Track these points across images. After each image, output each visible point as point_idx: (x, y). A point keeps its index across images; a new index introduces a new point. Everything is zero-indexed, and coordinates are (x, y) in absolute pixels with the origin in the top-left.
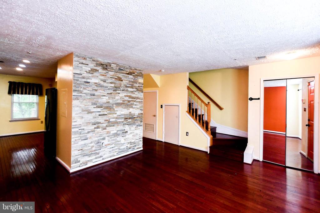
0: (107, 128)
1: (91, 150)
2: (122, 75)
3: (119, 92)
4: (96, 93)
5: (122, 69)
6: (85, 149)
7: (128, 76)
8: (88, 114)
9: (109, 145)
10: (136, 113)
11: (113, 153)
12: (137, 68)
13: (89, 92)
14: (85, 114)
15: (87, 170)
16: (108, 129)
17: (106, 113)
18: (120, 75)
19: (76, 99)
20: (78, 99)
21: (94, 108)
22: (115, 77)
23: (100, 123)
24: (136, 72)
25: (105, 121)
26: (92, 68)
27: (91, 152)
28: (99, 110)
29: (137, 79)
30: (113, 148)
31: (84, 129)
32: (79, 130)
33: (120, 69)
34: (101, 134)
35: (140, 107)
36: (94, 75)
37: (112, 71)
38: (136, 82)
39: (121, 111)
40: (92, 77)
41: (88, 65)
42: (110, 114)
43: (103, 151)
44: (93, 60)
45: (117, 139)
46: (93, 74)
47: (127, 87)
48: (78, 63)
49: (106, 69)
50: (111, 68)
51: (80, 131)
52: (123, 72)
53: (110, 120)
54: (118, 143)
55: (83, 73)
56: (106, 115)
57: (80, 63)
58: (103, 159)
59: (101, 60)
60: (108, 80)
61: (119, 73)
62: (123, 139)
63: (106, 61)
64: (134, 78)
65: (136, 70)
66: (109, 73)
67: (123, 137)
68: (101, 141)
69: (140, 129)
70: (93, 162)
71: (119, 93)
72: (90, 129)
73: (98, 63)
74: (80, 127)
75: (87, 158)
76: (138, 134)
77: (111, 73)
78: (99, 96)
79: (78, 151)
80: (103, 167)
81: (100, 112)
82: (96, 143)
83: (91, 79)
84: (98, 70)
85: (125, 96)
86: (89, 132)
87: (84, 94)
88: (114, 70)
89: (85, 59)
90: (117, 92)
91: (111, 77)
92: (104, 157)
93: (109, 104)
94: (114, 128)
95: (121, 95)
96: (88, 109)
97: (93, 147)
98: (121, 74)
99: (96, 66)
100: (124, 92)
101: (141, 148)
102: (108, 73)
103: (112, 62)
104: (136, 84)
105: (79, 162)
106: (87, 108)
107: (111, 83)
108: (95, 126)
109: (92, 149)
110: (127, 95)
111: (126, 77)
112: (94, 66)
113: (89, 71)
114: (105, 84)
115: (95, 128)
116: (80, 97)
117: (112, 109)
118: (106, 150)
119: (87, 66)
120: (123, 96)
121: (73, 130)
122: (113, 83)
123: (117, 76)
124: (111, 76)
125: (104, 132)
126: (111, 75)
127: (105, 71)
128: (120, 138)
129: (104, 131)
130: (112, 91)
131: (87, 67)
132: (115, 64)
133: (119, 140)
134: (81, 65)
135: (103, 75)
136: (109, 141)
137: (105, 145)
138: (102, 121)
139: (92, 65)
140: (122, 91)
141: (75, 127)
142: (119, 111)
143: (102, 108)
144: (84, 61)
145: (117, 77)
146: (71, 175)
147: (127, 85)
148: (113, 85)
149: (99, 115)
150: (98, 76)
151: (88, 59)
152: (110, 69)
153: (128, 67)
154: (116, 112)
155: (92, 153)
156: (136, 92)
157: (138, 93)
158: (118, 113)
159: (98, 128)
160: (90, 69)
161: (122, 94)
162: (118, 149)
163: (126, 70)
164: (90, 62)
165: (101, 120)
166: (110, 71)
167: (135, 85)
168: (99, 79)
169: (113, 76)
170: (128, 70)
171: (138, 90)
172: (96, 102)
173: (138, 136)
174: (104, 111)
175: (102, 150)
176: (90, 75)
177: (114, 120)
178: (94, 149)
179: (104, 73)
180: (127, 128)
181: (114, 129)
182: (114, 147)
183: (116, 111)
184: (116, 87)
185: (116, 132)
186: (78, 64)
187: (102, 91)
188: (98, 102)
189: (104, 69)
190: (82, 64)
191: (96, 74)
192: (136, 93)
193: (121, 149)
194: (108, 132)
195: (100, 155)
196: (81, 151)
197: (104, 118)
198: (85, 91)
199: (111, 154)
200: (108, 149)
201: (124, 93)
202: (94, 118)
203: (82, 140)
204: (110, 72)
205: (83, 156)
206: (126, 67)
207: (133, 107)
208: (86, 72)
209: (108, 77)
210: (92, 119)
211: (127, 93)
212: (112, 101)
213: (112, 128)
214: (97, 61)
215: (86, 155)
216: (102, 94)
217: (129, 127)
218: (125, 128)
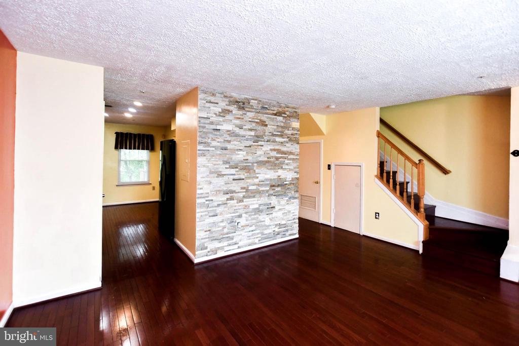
0: (244, 200)
1: (222, 232)
2: (266, 117)
3: (262, 143)
4: (229, 146)
5: (267, 108)
6: (214, 230)
7: (276, 118)
8: (218, 177)
9: (247, 226)
10: (288, 177)
11: (253, 240)
12: (290, 105)
13: (219, 144)
14: (214, 177)
15: (217, 262)
16: (246, 202)
17: (242, 177)
18: (264, 117)
19: (202, 156)
20: (205, 156)
21: (226, 168)
22: (256, 121)
23: (233, 192)
24: (287, 111)
25: (242, 188)
26: (223, 108)
27: (222, 234)
28: (233, 171)
29: (289, 122)
30: (252, 231)
31: (212, 200)
32: (206, 201)
33: (263, 108)
34: (235, 208)
35: (295, 168)
36: (226, 118)
37: (252, 112)
38: (287, 128)
39: (265, 174)
40: (224, 121)
41: (217, 103)
42: (249, 178)
43: (239, 235)
44: (225, 97)
45: (259, 217)
46: (224, 117)
47: (273, 135)
48: (205, 102)
49: (243, 108)
51: (207, 202)
52: (268, 111)
53: (248, 187)
54: (260, 223)
55: (212, 117)
56: (243, 179)
57: (207, 102)
58: (239, 248)
59: (236, 95)
60: (245, 125)
61: (261, 113)
62: (268, 219)
63: (243, 97)
64: (284, 121)
65: (287, 107)
67: (267, 214)
68: (235, 219)
69: (295, 204)
70: (225, 250)
71: (262, 146)
72: (220, 201)
73: (232, 99)
74: (208, 197)
75: (216, 244)
76: (292, 212)
77: (250, 115)
78: (233, 151)
79: (205, 231)
80: (239, 259)
81: (234, 175)
82: (229, 222)
83: (222, 125)
84: (232, 111)
85: (271, 150)
86: (219, 205)
87: (213, 147)
88: (254, 110)
89: (214, 95)
90: (260, 143)
91: (249, 121)
92: (240, 244)
93: (247, 163)
94: (254, 200)
95: (264, 149)
96: (218, 170)
97: (224, 227)
98: (265, 115)
99: (229, 105)
100: (269, 143)
101: (295, 234)
102: (245, 114)
103: (251, 97)
104: (288, 130)
105: (206, 248)
106: (217, 168)
107: (251, 130)
108: (228, 196)
109: (223, 230)
110: (274, 148)
111: (272, 120)
112: (226, 105)
113: (219, 112)
114: (242, 132)
115: (228, 199)
116: (208, 152)
117: (251, 171)
118: (243, 234)
119: (216, 105)
120: (268, 150)
121: (198, 201)
122: (253, 130)
123: (259, 118)
124: (250, 120)
125: (240, 206)
126: (250, 118)
127: (241, 112)
128: (264, 216)
129: (240, 204)
130: (251, 143)
131: (216, 107)
132: (256, 100)
133: (263, 220)
134: (208, 105)
135: (239, 118)
136: (247, 221)
137: (242, 226)
138: (237, 189)
139: (223, 104)
140: (267, 142)
141: (200, 196)
142: (262, 174)
143: (237, 170)
144: (213, 99)
145: (259, 121)
146: (196, 267)
147: (274, 133)
148: (253, 133)
149: (233, 180)
150: (231, 120)
151: (217, 94)
152: (249, 108)
153: (275, 103)
154: (257, 175)
155: (224, 236)
156: (287, 143)
157: (292, 145)
158: (261, 177)
159: (232, 199)
160: (221, 111)
161: (267, 147)
162: (261, 233)
163: (272, 109)
164: (221, 99)
165: (236, 186)
166: (249, 111)
167: (286, 132)
168: (234, 124)
169: (253, 119)
170: (275, 109)
171: (291, 140)
172: (228, 159)
173: (291, 215)
174: (240, 174)
175: (237, 233)
176: (221, 119)
177: (254, 187)
178: (226, 230)
179: (241, 115)
180: (274, 201)
181: (255, 202)
182: (255, 230)
184: (257, 136)
185: (257, 206)
186: (205, 104)
187: (238, 143)
188: (231, 159)
189: (241, 109)
190: (210, 102)
191: (229, 117)
192: (287, 145)
193: (264, 234)
194: (246, 207)
195: (234, 241)
196: (208, 232)
197: (240, 184)
198: (214, 143)
199: (250, 241)
200: (246, 232)
201: (269, 145)
202: (226, 184)
203: (210, 216)
204: (248, 114)
205: (212, 241)
206: (272, 104)
207: (283, 167)
208: (216, 114)
209: (246, 121)
210: (223, 185)
211: (274, 145)
212: (251, 158)
213: (251, 201)
214: (230, 97)
215: (216, 239)
216: (237, 148)
217: (277, 199)
218: (272, 200)
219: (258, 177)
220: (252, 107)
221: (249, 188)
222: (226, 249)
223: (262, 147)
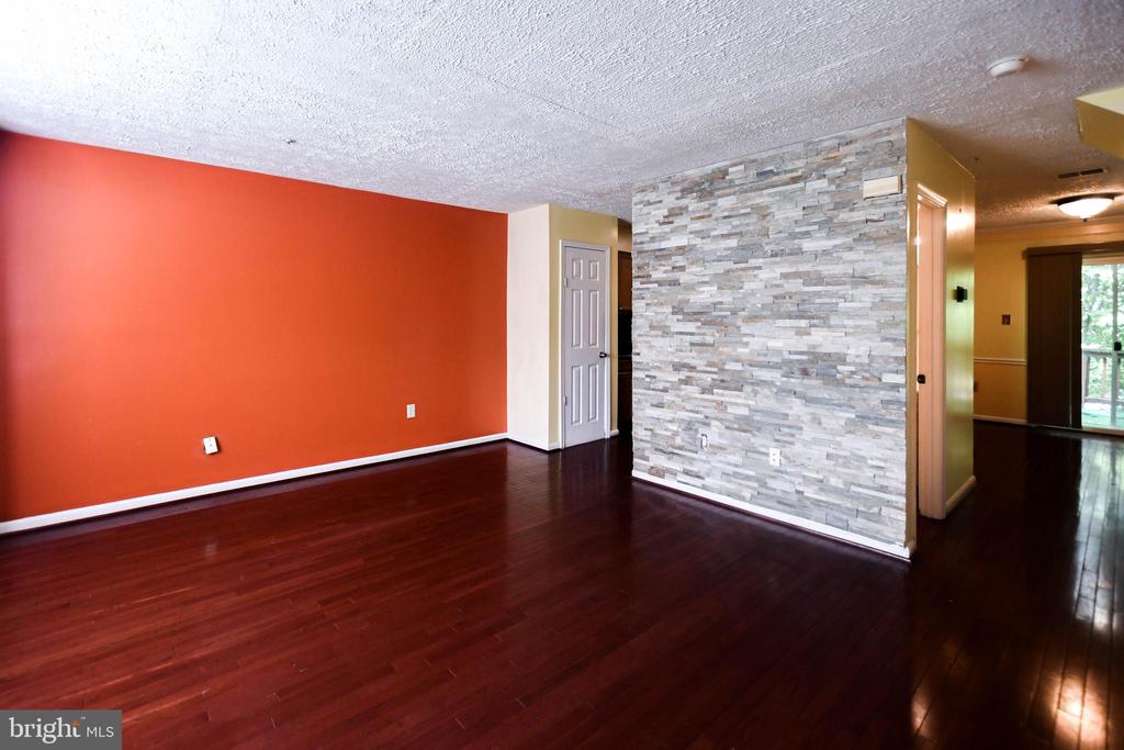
0: (715, 391)
1: (671, 442)
2: (769, 195)
4: (683, 277)
5: (771, 171)
6: (658, 432)
7: (803, 189)
8: (663, 336)
9: (721, 448)
10: (851, 353)
11: (736, 487)
13: (664, 275)
14: (657, 336)
16: (718, 394)
17: (709, 339)
18: (762, 199)
19: (639, 299)
20: (643, 298)
21: (678, 320)
22: (742, 211)
23: (693, 368)
24: (845, 156)
25: (710, 364)
26: (671, 206)
27: (671, 446)
28: (691, 327)
29: (853, 184)
30: (736, 466)
31: (655, 377)
32: (647, 376)
33: (761, 174)
34: (696, 403)
35: (881, 326)
36: (675, 225)
37: (729, 195)
38: (849, 205)
39: (768, 338)
40: (672, 232)
41: (661, 202)
42: (726, 344)
43: (705, 462)
44: (673, 184)
45: (753, 440)
46: (672, 222)
49: (711, 193)
50: (727, 185)
51: (648, 379)
52: (775, 178)
53: (724, 364)
54: (756, 456)
55: (652, 229)
56: (712, 345)
57: (643, 205)
58: (704, 487)
59: (694, 173)
60: (715, 229)
61: (755, 190)
62: (778, 451)
63: (709, 169)
64: (834, 188)
65: (847, 144)
66: (720, 204)
67: (777, 441)
68: (697, 425)
69: (883, 441)
70: (679, 479)
71: (760, 268)
72: (669, 382)
73: (686, 185)
74: (649, 370)
75: (663, 461)
77: (726, 203)
78: (690, 288)
79: (645, 429)
81: (692, 334)
82: (683, 426)
83: (669, 239)
84: (686, 208)
85: (784, 276)
86: (665, 390)
87: (656, 282)
88: (737, 189)
89: (655, 188)
90: (753, 262)
91: (725, 217)
92: (708, 481)
93: (721, 310)
94: (737, 396)
95: (764, 275)
96: (663, 324)
97: (676, 434)
98: (765, 192)
99: (682, 197)
100: (778, 259)
102: (715, 205)
103: (728, 163)
104: (852, 210)
105: (647, 459)
106: (662, 321)
107: (730, 236)
108: (683, 374)
109: (674, 439)
110: (794, 270)
111: (788, 196)
112: (677, 199)
113: (665, 217)
114: (708, 245)
115: (682, 381)
116: (647, 292)
117: (731, 328)
118: (713, 464)
119: (658, 205)
120: (776, 278)
121: (635, 375)
122: (736, 234)
123: (749, 203)
124: (726, 214)
125: (707, 401)
126: (725, 210)
127: (705, 204)
128: (766, 442)
129: (706, 396)
130: (730, 265)
131: (659, 209)
132: (741, 163)
134: (646, 210)
135: (703, 217)
136: (721, 436)
137: (710, 446)
138: (700, 363)
139: (670, 201)
140: (772, 256)
141: (638, 366)
142: (762, 336)
143: (700, 324)
144: (652, 197)
145: (749, 210)
146: (635, 485)
147: (797, 230)
148: (733, 243)
149: (692, 344)
150: (686, 226)
151: (661, 185)
152: (724, 188)
153: (799, 148)
154: (745, 339)
155: (675, 451)
156: (848, 249)
157: (866, 252)
158: (756, 343)
159: (687, 381)
160: (666, 214)
161: (774, 272)
162: (760, 481)
163: (790, 167)
164: (666, 191)
165: (692, 358)
166: (724, 195)
167: (844, 216)
168: (691, 233)
169: (733, 209)
170: (800, 163)
171: (863, 238)
172: (680, 302)
174: (704, 334)
175: (700, 455)
176: (667, 228)
177: (738, 367)
178: (678, 441)
179: (705, 209)
180: (796, 408)
181: (739, 401)
182: (741, 467)
183: (746, 335)
184: (743, 248)
185: (745, 412)
186: (641, 210)
187: (699, 269)
188: (687, 302)
189: (706, 195)
190: (650, 203)
191: (679, 221)
192: (848, 255)
193: (769, 489)
194: (721, 406)
195: (694, 469)
196: (649, 433)
197: (705, 355)
198: (656, 275)
199: (732, 487)
200: (720, 462)
201: (775, 263)
202: (677, 351)
203: (652, 405)
204: (722, 201)
205: (657, 450)
206: (787, 156)
207: (832, 323)
208: (658, 221)
209: (716, 219)
210: (673, 353)
211: (795, 262)
212: (730, 299)
213: (731, 396)
214: (683, 181)
215: (661, 450)
216: (697, 279)
217: (811, 410)
218: (791, 408)
219: (747, 344)
220: (731, 184)
221: (726, 367)
222: (682, 477)
223: (756, 272)
